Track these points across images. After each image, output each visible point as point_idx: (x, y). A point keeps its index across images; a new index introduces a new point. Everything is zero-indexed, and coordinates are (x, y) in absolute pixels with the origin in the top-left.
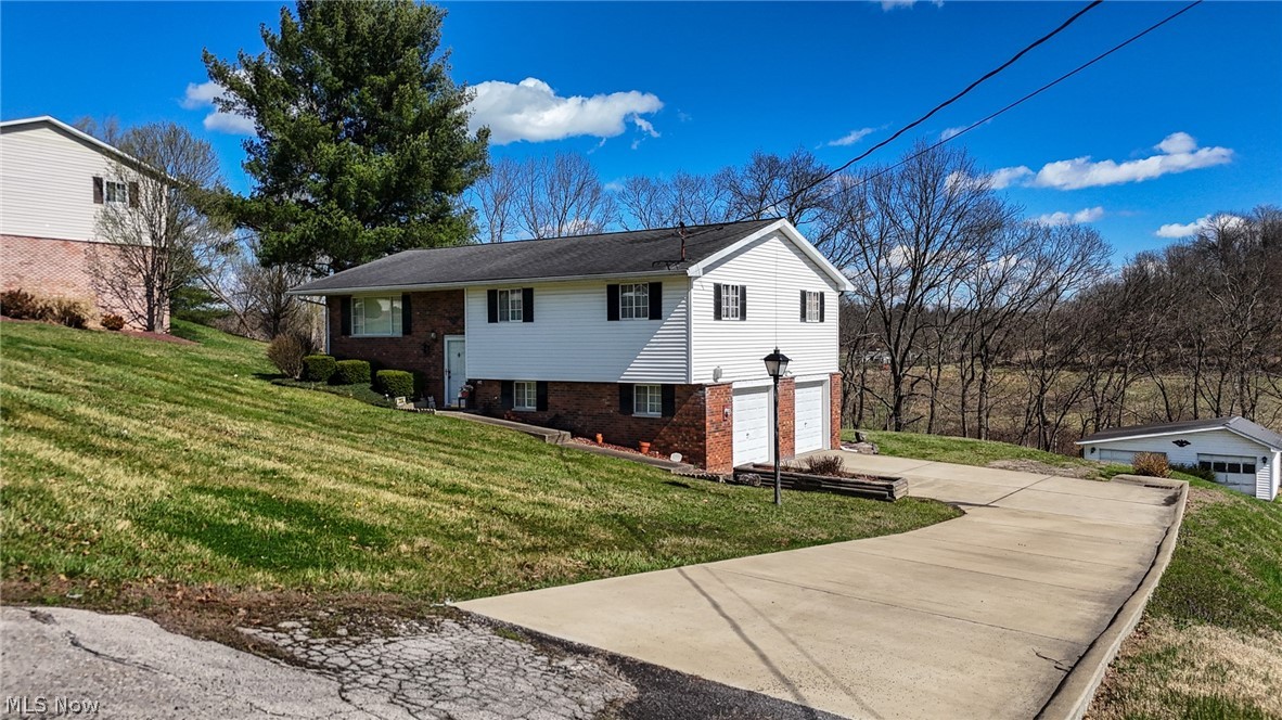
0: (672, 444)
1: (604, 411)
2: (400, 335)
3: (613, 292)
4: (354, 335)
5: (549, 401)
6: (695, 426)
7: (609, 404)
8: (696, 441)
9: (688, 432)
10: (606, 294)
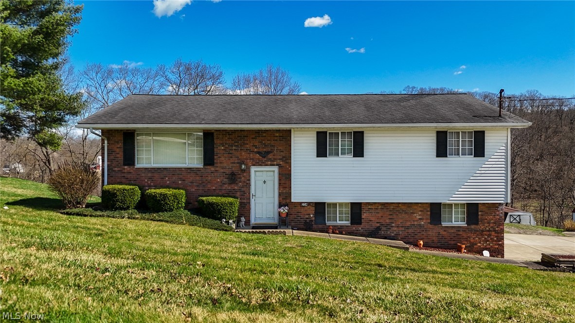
0: (476, 244)
1: (416, 223)
2: (201, 166)
3: (441, 136)
4: (137, 166)
5: (363, 217)
6: (495, 231)
7: (421, 219)
8: (496, 241)
9: (489, 235)
10: (435, 138)
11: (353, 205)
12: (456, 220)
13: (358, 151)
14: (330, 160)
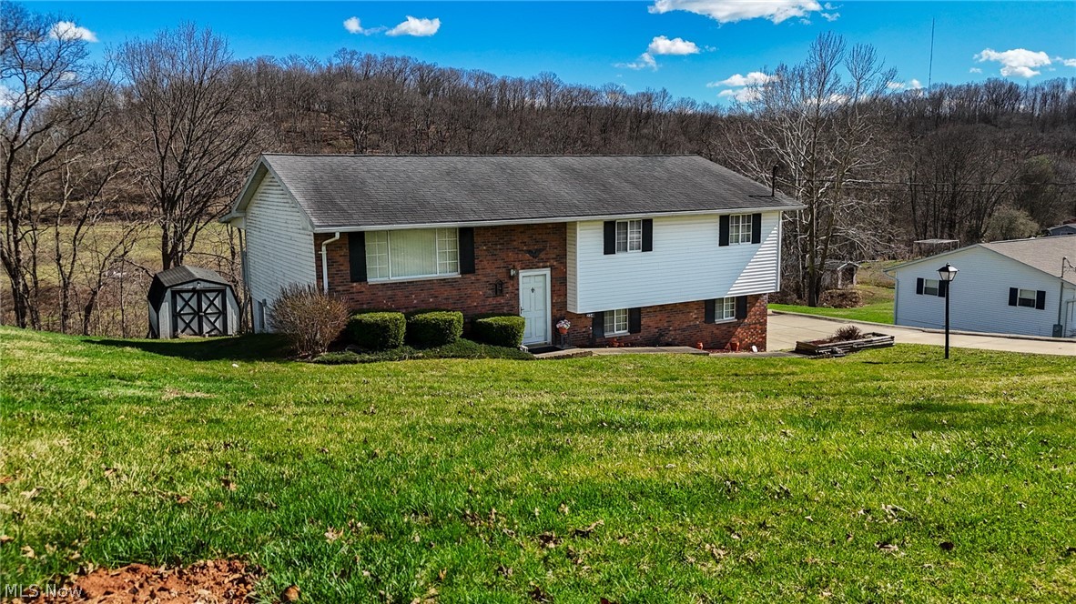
0: (745, 341)
1: (692, 323)
2: (457, 275)
3: (724, 222)
4: (371, 281)
5: (642, 323)
6: (760, 323)
7: (696, 318)
10: (718, 224)
11: (632, 311)
12: (725, 317)
13: (647, 245)
14: (619, 256)
